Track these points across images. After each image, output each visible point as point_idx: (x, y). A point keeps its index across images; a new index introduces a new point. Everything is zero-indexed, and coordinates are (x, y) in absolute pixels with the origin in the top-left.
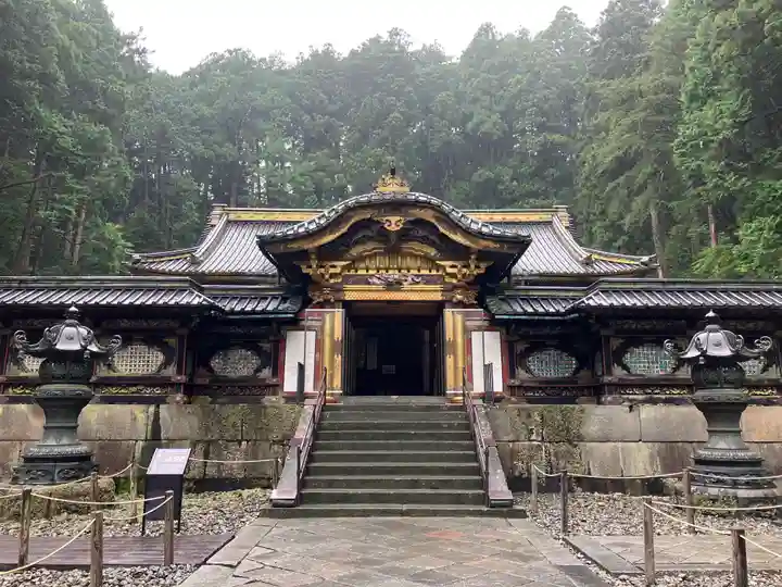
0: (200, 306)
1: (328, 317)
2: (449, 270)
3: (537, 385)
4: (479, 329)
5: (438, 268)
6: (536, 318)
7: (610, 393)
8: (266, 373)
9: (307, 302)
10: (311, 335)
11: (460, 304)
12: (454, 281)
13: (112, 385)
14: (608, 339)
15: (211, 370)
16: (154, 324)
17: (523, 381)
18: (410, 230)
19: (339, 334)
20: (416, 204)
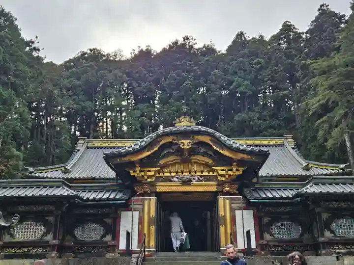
0: (68, 196)
1: (146, 203)
2: (220, 172)
3: (277, 243)
4: (240, 209)
5: (214, 171)
6: (275, 201)
7: (324, 248)
8: (108, 238)
9: (134, 193)
10: (136, 214)
11: (228, 193)
12: (224, 179)
13: (12, 248)
14: (320, 214)
15: (74, 236)
16: (40, 208)
17: (268, 241)
18: (196, 148)
19: (153, 213)
20: (199, 133)
